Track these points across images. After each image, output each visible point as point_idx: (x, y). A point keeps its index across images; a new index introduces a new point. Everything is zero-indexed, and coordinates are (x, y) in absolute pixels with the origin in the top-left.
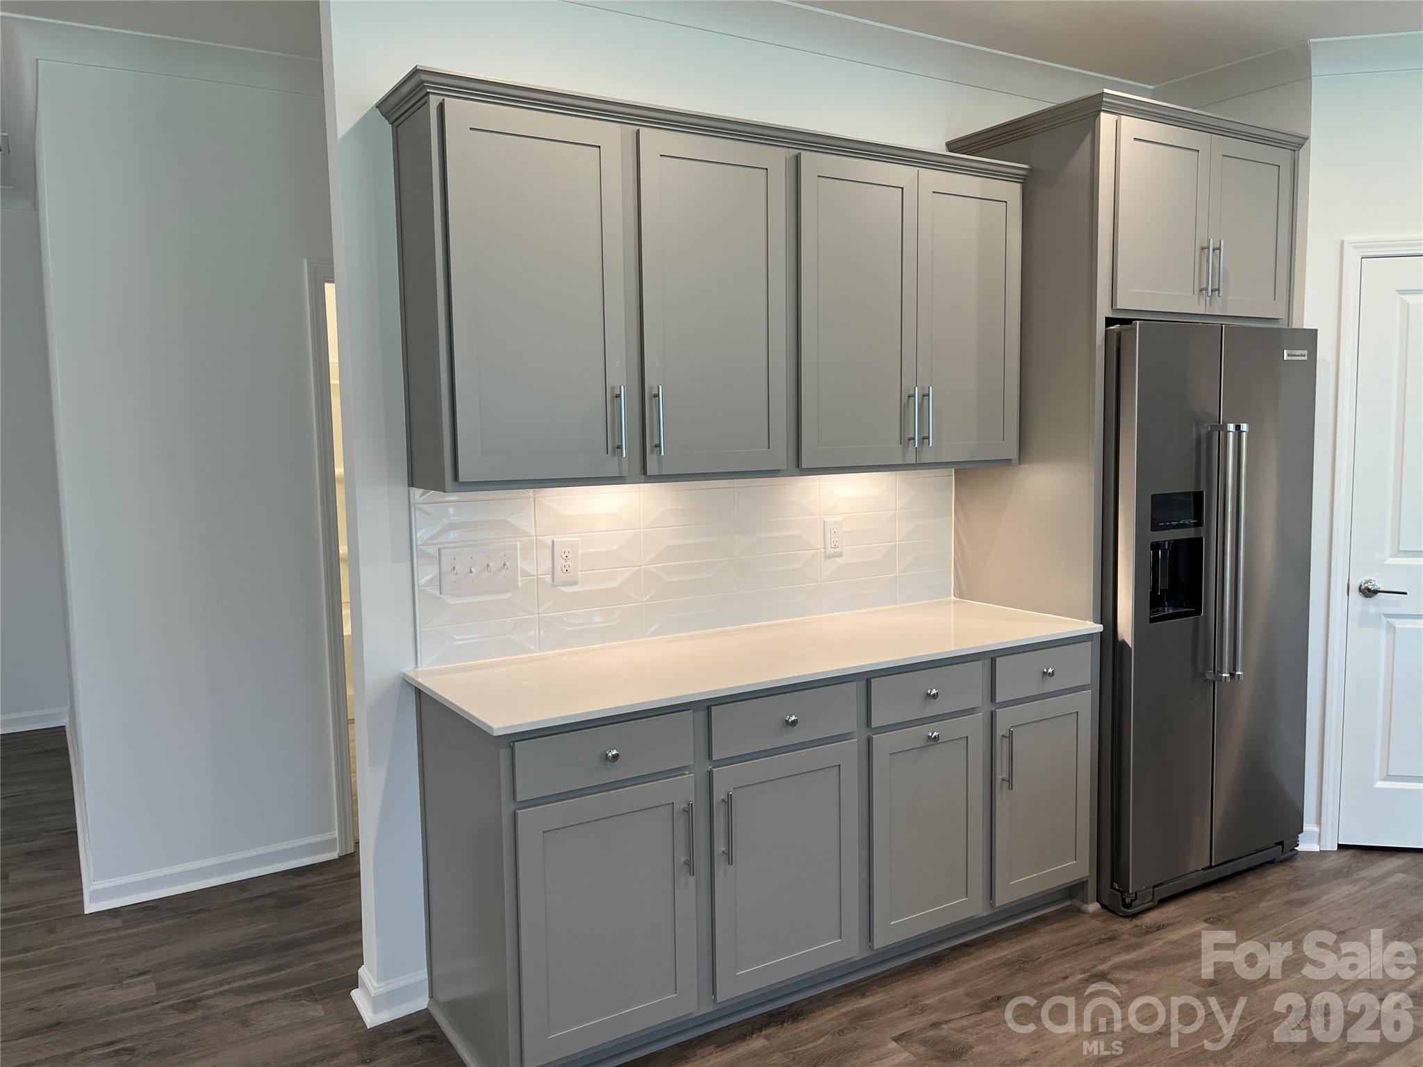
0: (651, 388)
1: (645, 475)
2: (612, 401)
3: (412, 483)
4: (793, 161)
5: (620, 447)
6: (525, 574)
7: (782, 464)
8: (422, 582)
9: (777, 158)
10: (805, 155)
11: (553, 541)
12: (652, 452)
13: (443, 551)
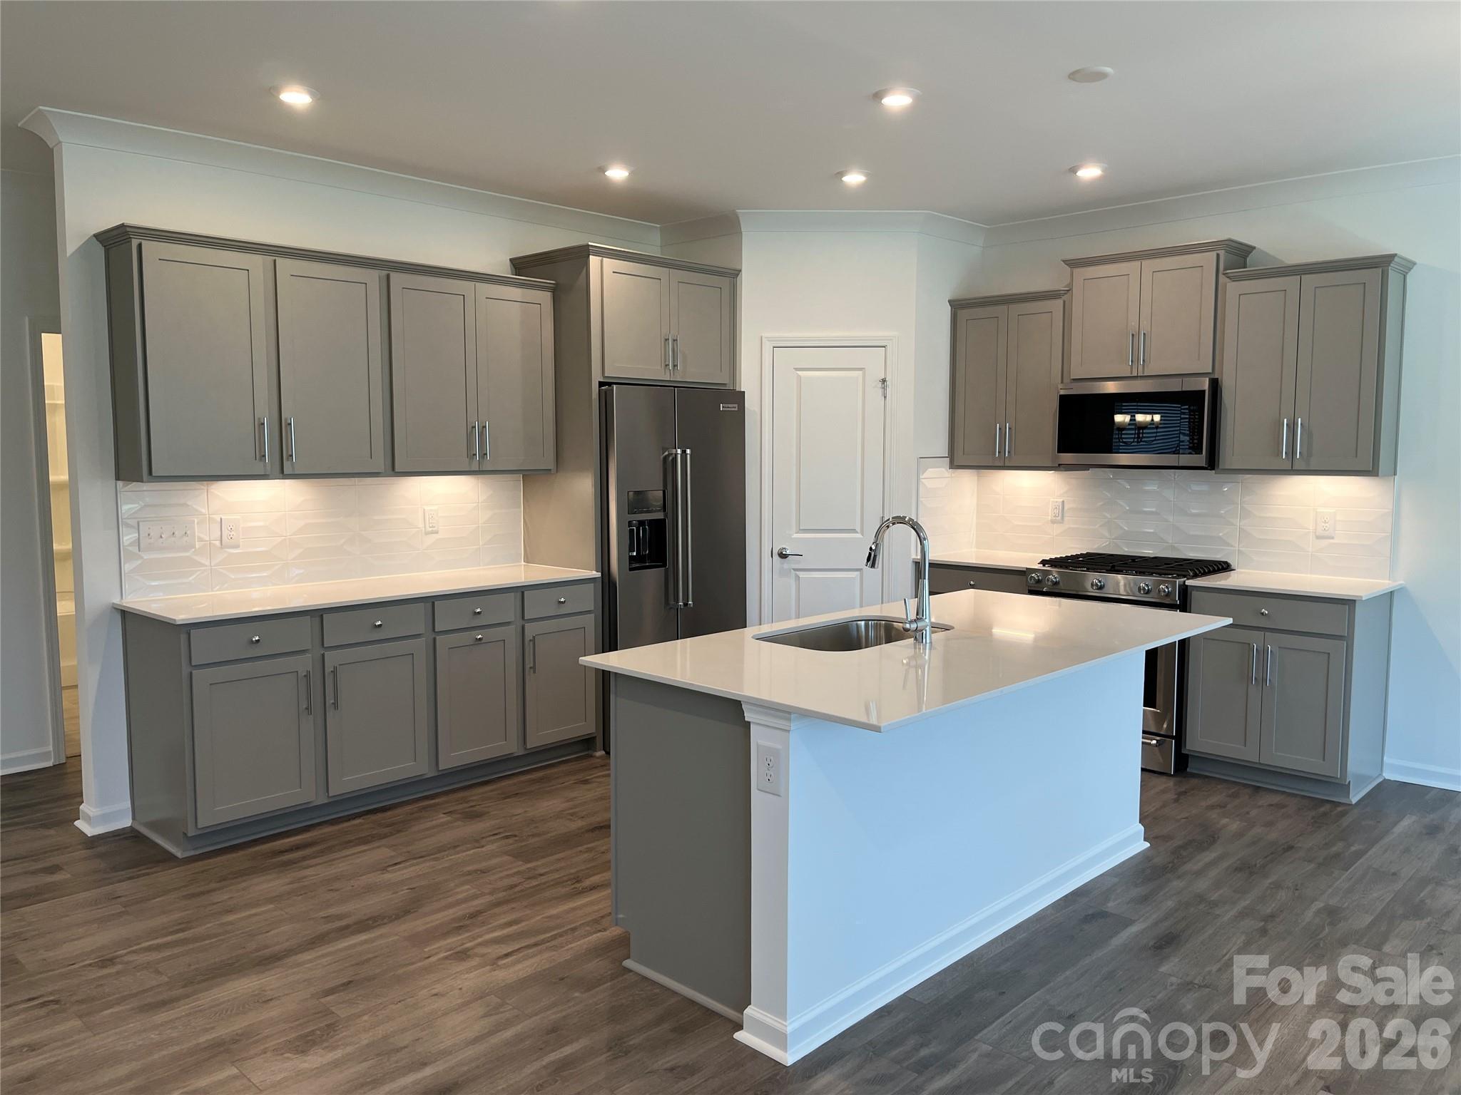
0: (286, 419)
1: (283, 475)
2: (259, 426)
3: (118, 478)
4: (385, 279)
5: (264, 456)
6: (201, 540)
7: (381, 469)
8: (126, 543)
9: (373, 277)
10: (394, 276)
11: (221, 519)
12: (288, 460)
13: (141, 523)
